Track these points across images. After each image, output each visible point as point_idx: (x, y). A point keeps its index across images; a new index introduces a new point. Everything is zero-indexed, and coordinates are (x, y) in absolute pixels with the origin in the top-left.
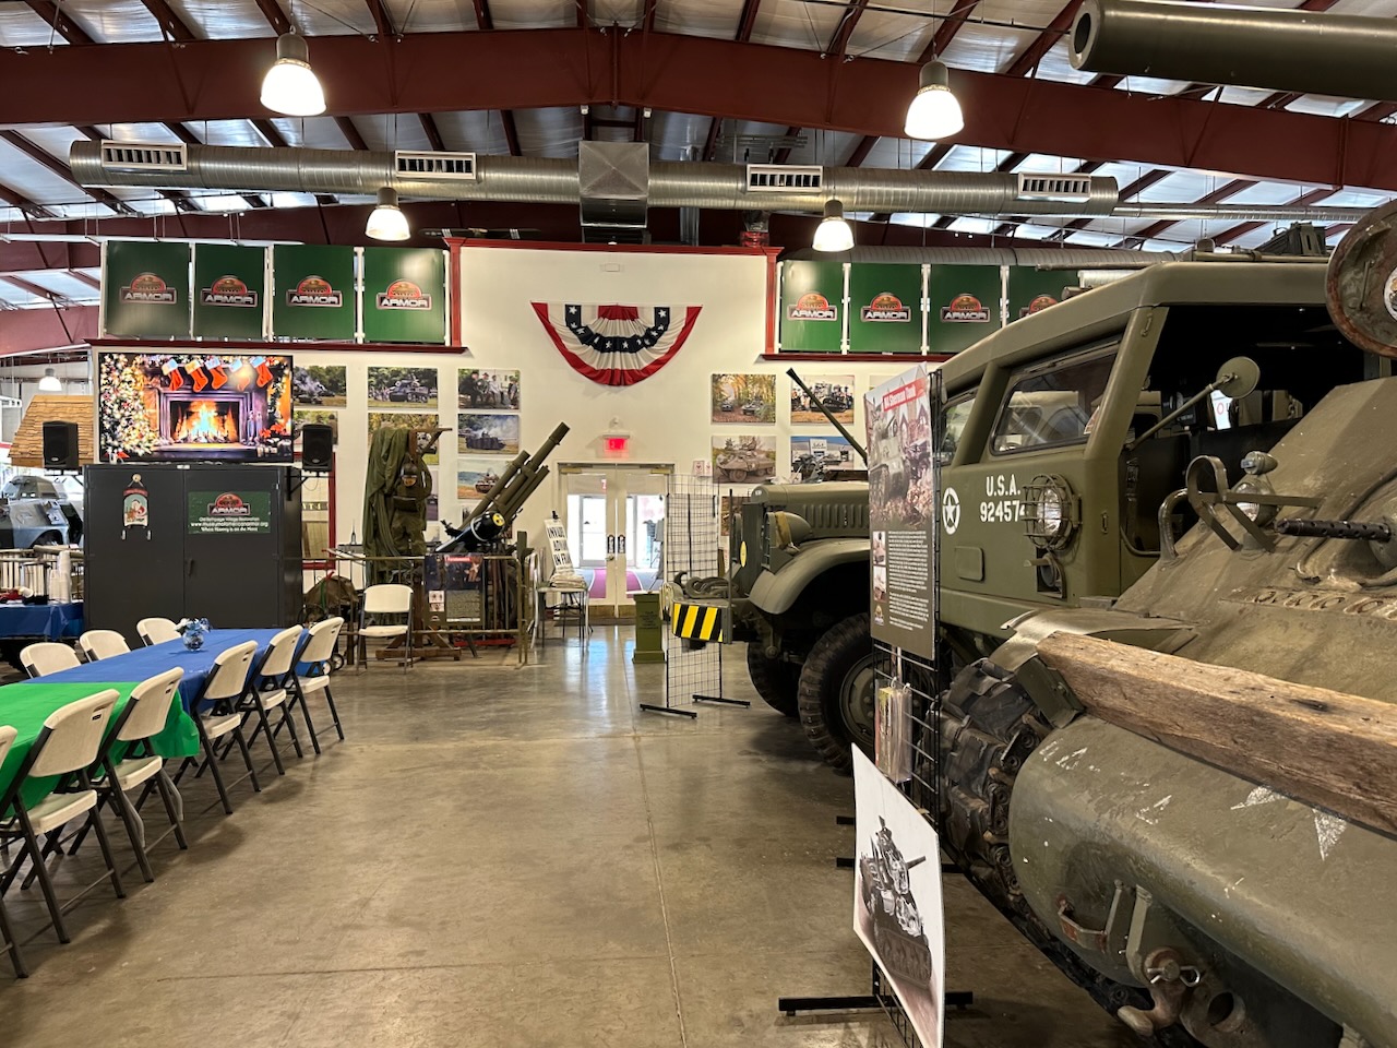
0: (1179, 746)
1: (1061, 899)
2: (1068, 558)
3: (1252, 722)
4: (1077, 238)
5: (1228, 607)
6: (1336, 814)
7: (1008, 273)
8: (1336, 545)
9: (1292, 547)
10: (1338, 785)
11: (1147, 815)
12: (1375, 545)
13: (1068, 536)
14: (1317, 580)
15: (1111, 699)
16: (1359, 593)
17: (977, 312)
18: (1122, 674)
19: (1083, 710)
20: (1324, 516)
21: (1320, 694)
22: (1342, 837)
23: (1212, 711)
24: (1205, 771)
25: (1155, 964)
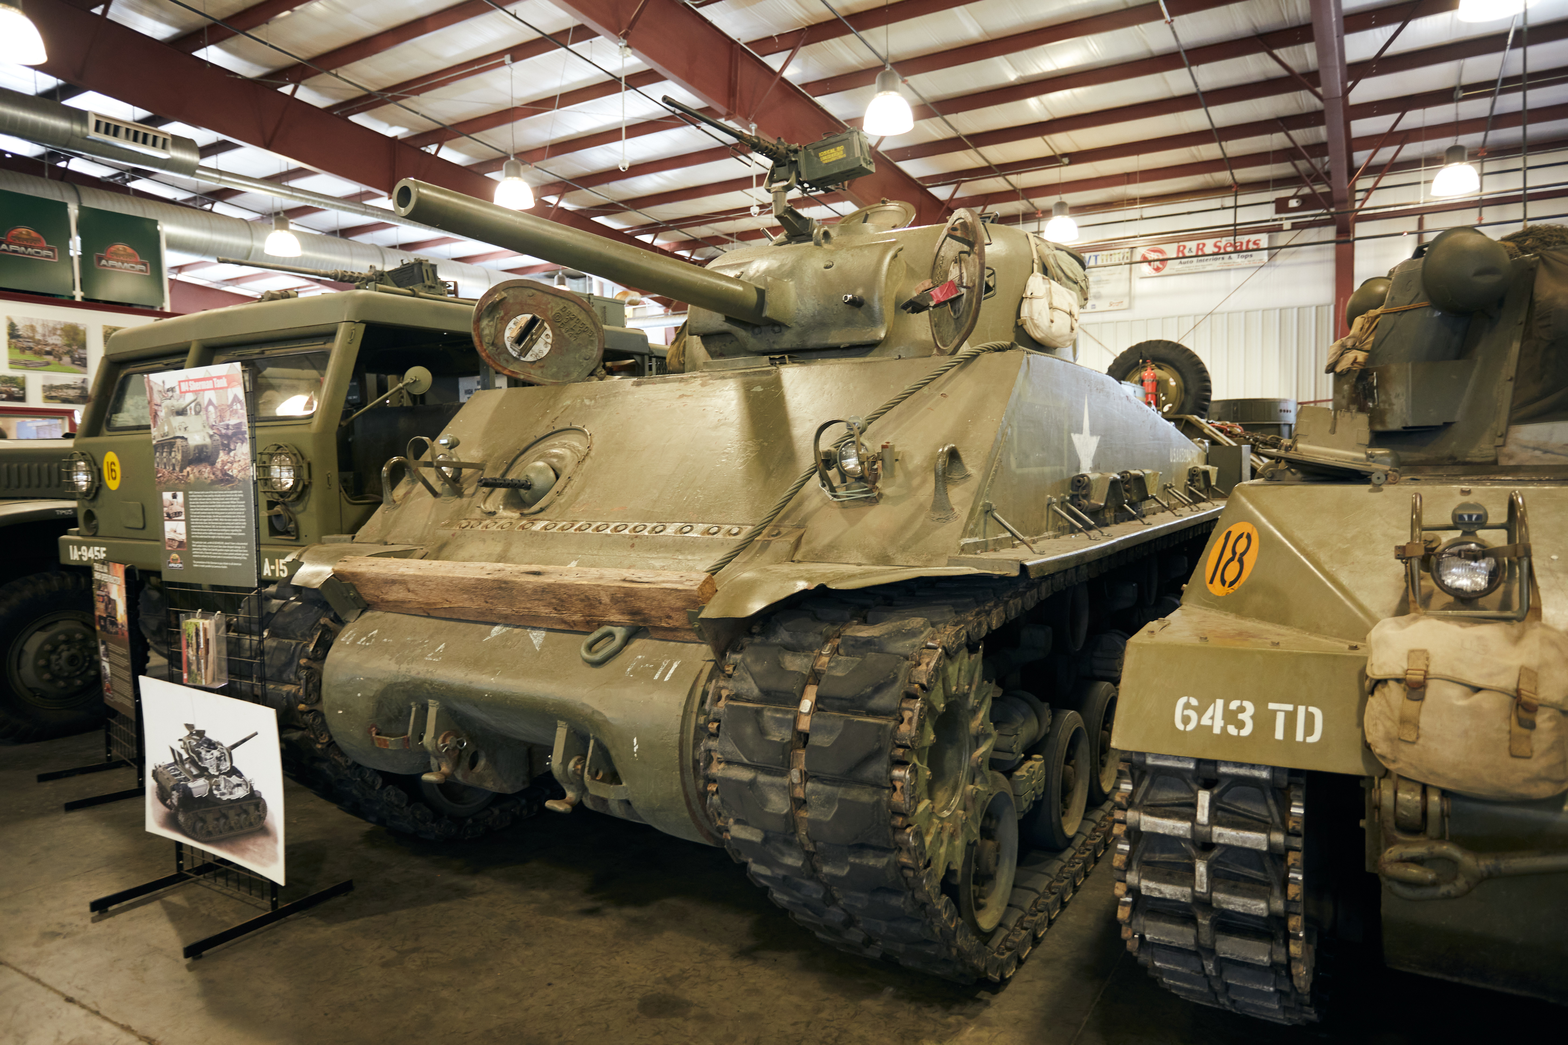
0: (443, 614)
1: (372, 726)
2: (299, 508)
3: (500, 588)
4: (141, 185)
5: (446, 533)
6: (539, 628)
7: (77, 212)
8: (501, 492)
9: (474, 494)
10: (544, 611)
11: (433, 657)
12: (523, 491)
13: (300, 491)
14: (494, 513)
15: (396, 594)
16: (520, 519)
17: (42, 249)
18: (410, 576)
19: (366, 606)
20: (488, 474)
21: (535, 568)
22: (545, 638)
23: (476, 588)
24: (462, 626)
25: (444, 741)
